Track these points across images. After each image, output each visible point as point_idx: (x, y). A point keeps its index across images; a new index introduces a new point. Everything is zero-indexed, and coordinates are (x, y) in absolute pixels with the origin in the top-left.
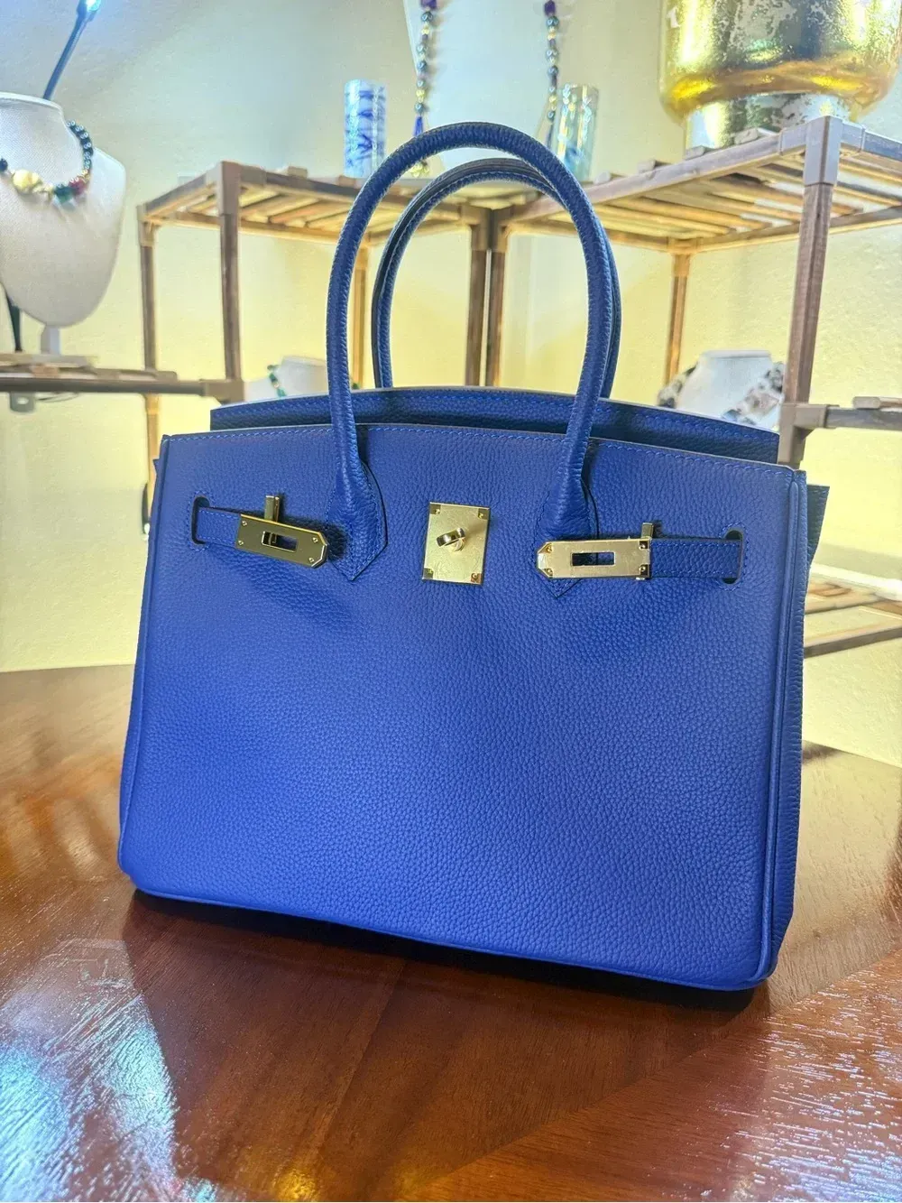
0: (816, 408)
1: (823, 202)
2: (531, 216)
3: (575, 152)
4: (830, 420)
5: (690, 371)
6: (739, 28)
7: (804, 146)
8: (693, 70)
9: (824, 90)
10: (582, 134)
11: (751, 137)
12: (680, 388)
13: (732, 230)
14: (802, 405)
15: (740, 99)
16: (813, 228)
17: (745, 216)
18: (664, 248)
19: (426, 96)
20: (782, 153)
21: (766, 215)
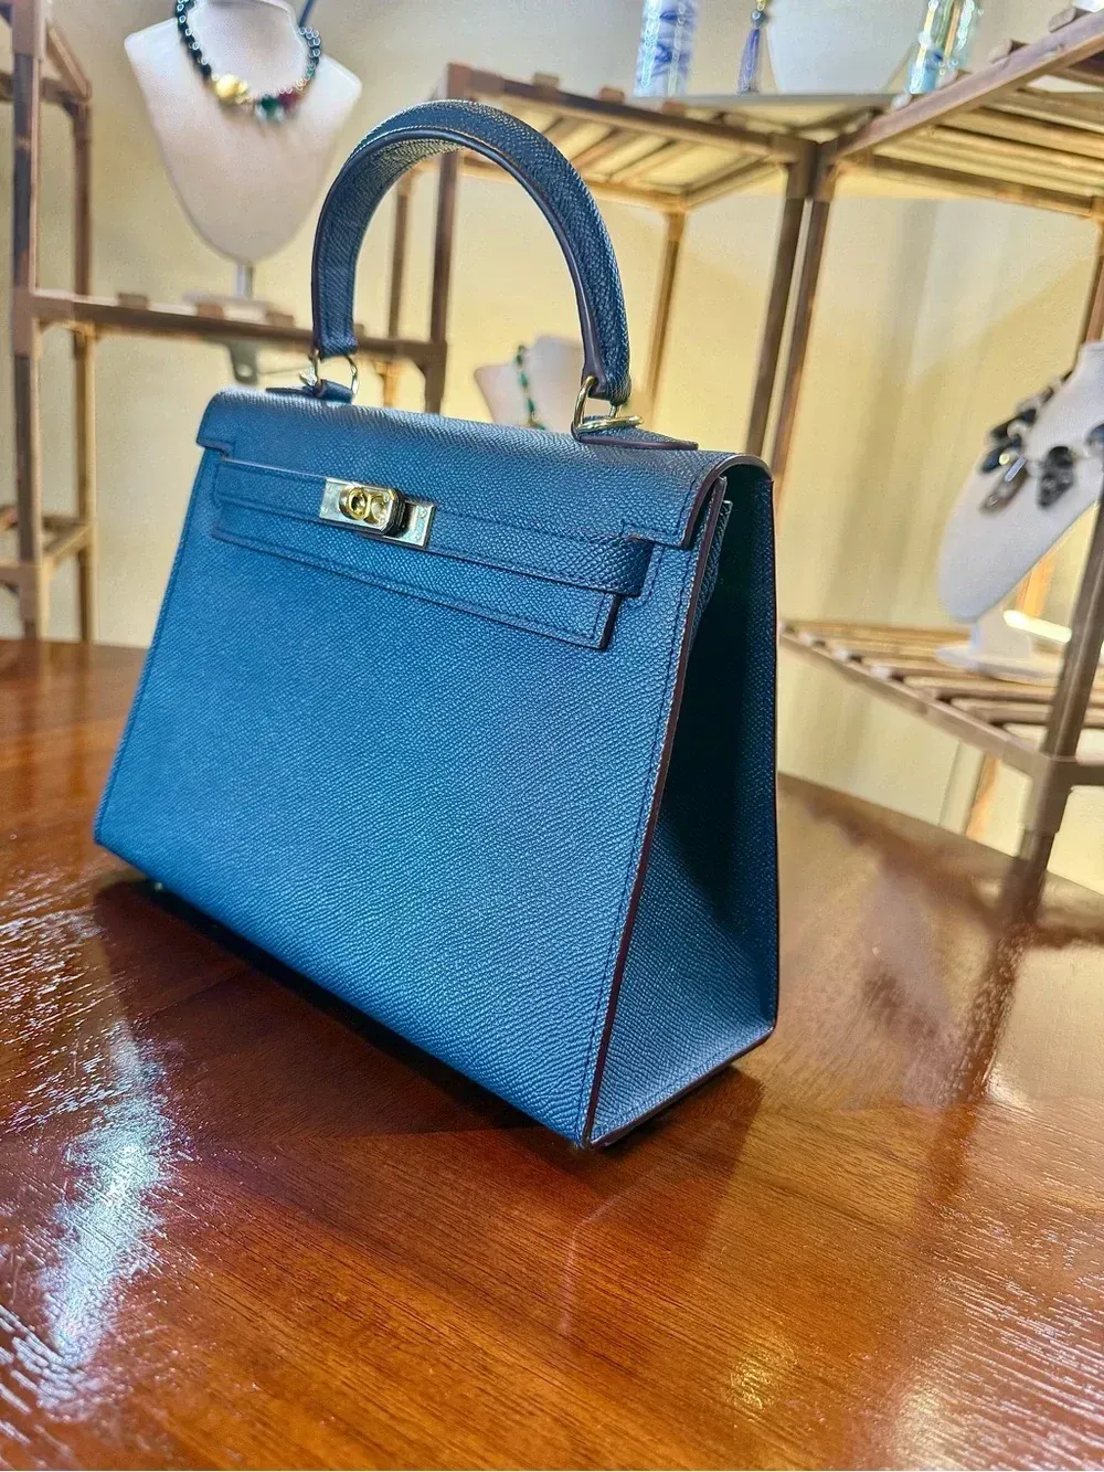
5: (1067, 375)
12: (1049, 396)
18: (1086, 212)
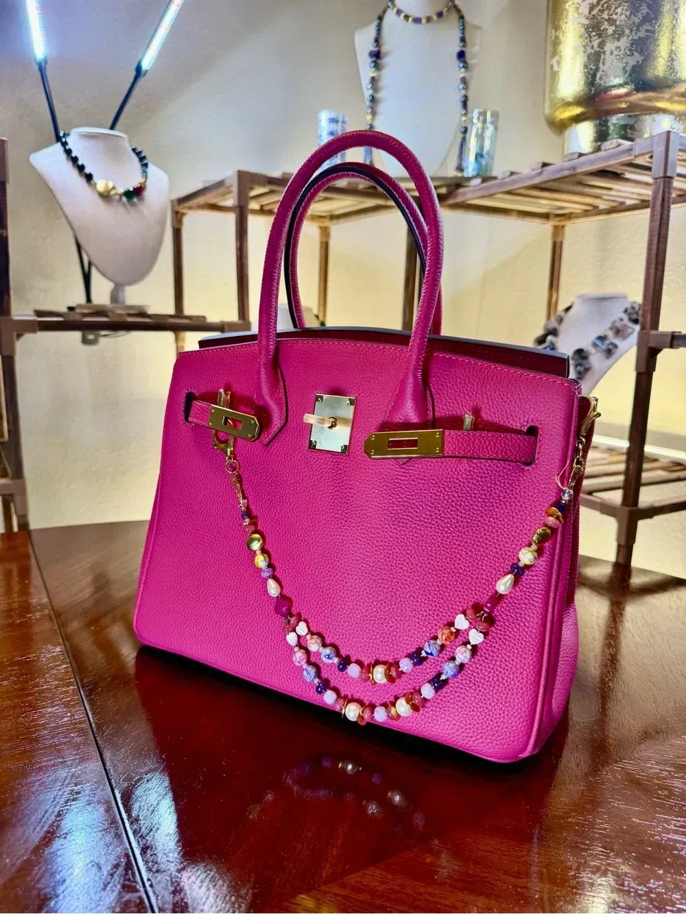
0: (664, 335)
1: (667, 190)
2: (451, 201)
3: (482, 156)
4: (675, 342)
5: (568, 309)
6: (603, 71)
7: (652, 152)
8: (570, 100)
9: (664, 111)
10: (487, 144)
11: (612, 146)
12: (560, 320)
13: (596, 207)
14: (653, 332)
15: (604, 119)
16: (660, 208)
17: (605, 197)
18: (544, 221)
19: (373, 119)
20: (636, 157)
21: (620, 197)
